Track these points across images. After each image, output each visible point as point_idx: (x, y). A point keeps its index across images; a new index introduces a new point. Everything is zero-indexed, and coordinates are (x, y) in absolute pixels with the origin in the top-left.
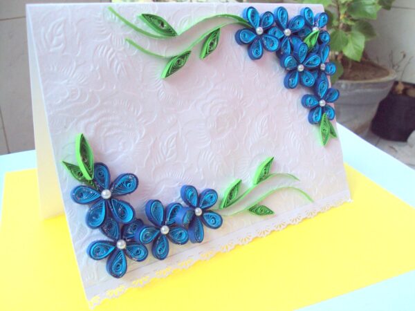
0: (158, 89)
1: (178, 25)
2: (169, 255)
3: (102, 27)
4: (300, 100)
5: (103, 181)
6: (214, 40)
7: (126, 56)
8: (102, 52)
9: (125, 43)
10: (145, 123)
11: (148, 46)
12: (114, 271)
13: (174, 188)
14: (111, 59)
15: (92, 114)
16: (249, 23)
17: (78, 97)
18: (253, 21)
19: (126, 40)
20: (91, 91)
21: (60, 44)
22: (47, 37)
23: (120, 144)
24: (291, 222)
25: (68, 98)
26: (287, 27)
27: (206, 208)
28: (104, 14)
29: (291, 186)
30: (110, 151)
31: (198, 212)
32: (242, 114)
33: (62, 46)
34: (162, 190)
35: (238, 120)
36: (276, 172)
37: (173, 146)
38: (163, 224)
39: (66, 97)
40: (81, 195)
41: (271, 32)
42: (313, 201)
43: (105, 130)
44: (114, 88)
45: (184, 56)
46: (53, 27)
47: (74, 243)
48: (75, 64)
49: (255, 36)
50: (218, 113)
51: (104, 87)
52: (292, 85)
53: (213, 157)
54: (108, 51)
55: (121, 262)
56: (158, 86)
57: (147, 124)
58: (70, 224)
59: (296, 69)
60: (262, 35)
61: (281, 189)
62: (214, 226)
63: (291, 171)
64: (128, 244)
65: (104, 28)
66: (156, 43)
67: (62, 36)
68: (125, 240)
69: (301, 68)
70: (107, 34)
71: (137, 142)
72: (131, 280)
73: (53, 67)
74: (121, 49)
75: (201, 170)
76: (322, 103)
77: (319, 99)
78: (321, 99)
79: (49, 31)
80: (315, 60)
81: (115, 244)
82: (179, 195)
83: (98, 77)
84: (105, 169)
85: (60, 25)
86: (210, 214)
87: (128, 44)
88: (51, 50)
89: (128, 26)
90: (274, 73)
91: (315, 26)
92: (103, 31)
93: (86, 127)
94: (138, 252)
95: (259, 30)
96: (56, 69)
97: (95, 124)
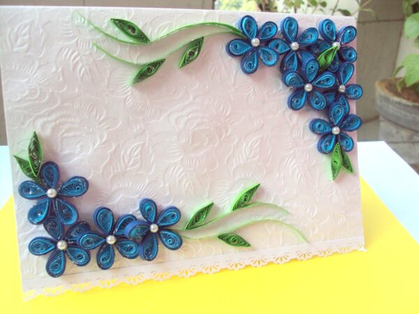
0: (126, 95)
1: (156, 31)
2: (113, 266)
3: (69, 30)
4: (308, 124)
5: (51, 180)
6: (195, 50)
7: (91, 60)
8: (66, 54)
9: (92, 47)
10: (108, 129)
11: (118, 52)
12: (51, 270)
13: (132, 199)
14: (75, 62)
15: (50, 113)
16: (243, 33)
17: (36, 96)
18: (248, 31)
19: (94, 44)
20: (50, 91)
21: (24, 45)
22: (12, 36)
23: (78, 146)
24: (274, 261)
25: (27, 96)
26: (296, 40)
27: (164, 226)
28: (72, 18)
29: (280, 220)
30: (66, 152)
31: (154, 228)
32: (227, 132)
33: (26, 46)
34: (118, 199)
35: (221, 137)
36: (263, 200)
37: (137, 156)
38: (111, 233)
39: (24, 95)
40: (28, 190)
41: (272, 44)
42: (308, 242)
43: (64, 130)
44: (77, 90)
45: (157, 65)
46: (19, 28)
47: (18, 234)
48: (37, 65)
49: (250, 48)
50: (195, 127)
51: (65, 89)
52: (297, 106)
53: (183, 174)
54: (73, 53)
55: (60, 262)
56: (126, 93)
57: (109, 130)
58: (17, 216)
59: (303, 88)
60: (259, 47)
61: (268, 221)
62: (171, 246)
63: (284, 203)
64: (69, 246)
65: (71, 32)
66: (128, 49)
67: (27, 37)
68: (67, 241)
69: (308, 87)
70: (73, 38)
71: (96, 146)
72: (71, 283)
73: (16, 67)
74: (87, 53)
75: (167, 185)
76: (336, 131)
77: (332, 125)
78: (334, 126)
79: (15, 31)
80: (328, 80)
81: (55, 244)
82: (138, 207)
83: (59, 78)
84: (55, 169)
85: (25, 27)
86: (169, 233)
87: (95, 48)
88: (15, 50)
89: (97, 31)
90: (275, 91)
91: (336, 40)
92: (70, 34)
93: (43, 126)
94: (79, 256)
95: (255, 42)
96: (17, 68)
97: (53, 124)
